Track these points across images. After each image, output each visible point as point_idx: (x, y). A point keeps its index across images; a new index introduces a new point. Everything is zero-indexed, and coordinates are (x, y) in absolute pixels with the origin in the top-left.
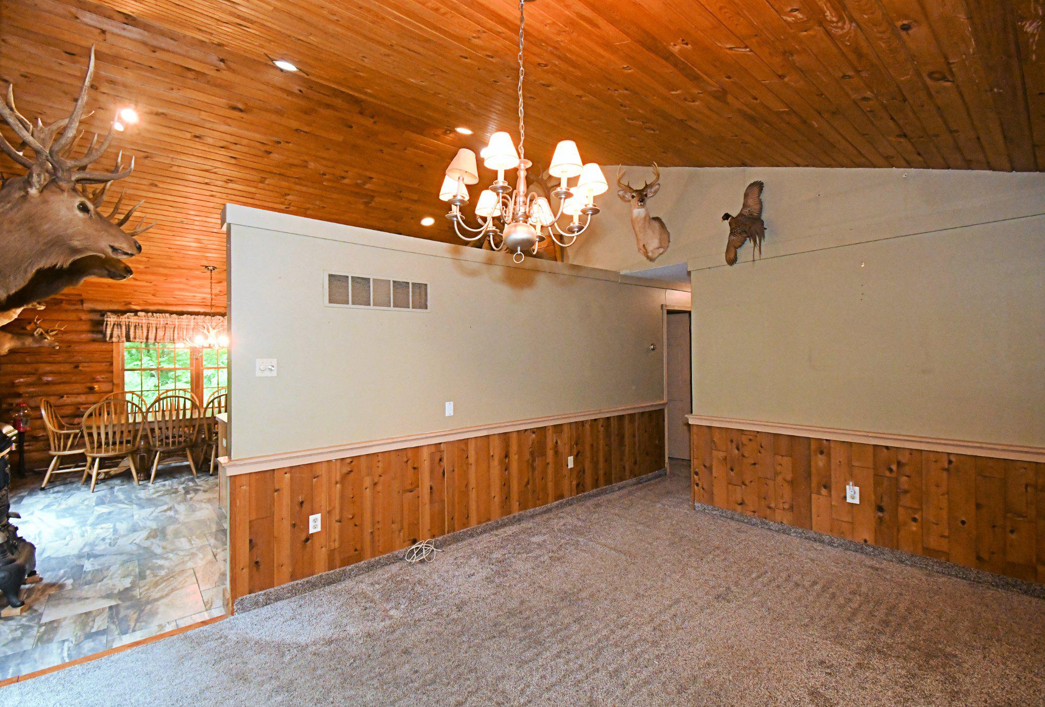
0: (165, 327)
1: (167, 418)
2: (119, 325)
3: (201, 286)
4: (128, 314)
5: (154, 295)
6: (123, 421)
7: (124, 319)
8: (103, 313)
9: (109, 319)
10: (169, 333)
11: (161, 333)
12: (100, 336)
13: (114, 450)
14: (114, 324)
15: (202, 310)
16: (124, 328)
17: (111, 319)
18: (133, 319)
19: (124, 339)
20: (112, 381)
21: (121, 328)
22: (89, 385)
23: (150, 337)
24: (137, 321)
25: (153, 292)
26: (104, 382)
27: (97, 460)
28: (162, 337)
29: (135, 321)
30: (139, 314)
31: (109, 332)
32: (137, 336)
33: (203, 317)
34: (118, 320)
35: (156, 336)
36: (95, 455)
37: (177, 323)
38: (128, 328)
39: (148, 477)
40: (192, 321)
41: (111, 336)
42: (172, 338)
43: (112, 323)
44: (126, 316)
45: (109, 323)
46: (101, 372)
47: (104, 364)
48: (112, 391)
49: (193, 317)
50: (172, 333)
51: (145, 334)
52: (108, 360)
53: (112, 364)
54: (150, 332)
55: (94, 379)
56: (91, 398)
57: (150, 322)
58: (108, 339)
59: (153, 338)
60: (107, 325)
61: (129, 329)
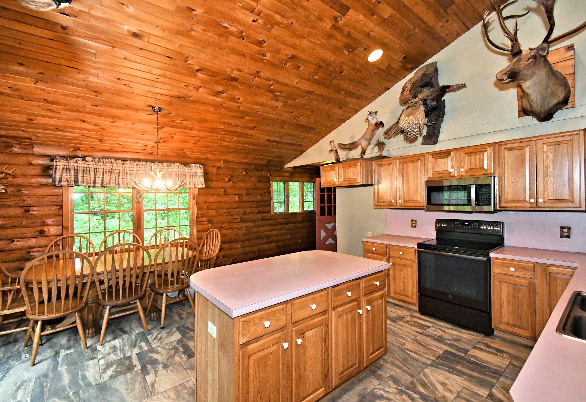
0: (111, 173)
1: (117, 268)
2: (68, 169)
3: (145, 132)
4: (77, 158)
5: (100, 141)
6: (69, 275)
7: (72, 163)
8: (52, 158)
9: (58, 163)
10: (114, 177)
11: (107, 177)
12: (50, 180)
13: (58, 310)
14: (63, 169)
15: (142, 158)
16: (72, 172)
17: (61, 164)
18: (82, 164)
19: (73, 183)
20: (62, 225)
21: (70, 173)
22: (39, 228)
23: (97, 181)
24: (85, 166)
25: (99, 137)
26: (54, 225)
27: (40, 323)
28: (108, 182)
29: (83, 165)
30: (87, 158)
31: (58, 177)
32: (85, 180)
33: (144, 163)
34: (67, 164)
35: (103, 180)
36: (36, 317)
37: (121, 169)
38: (76, 171)
39: (97, 332)
40: (135, 166)
41: (60, 181)
42: (117, 183)
43: (61, 167)
44: (74, 160)
45: (58, 167)
46: (50, 216)
47: (55, 207)
48: (62, 235)
49: (136, 163)
50: (117, 177)
51: (92, 179)
52: (58, 204)
53: (61, 208)
54: (97, 176)
55: (44, 222)
56: (43, 241)
57: (97, 167)
58: (57, 183)
59: (100, 182)
60: (56, 169)
61: (78, 173)
